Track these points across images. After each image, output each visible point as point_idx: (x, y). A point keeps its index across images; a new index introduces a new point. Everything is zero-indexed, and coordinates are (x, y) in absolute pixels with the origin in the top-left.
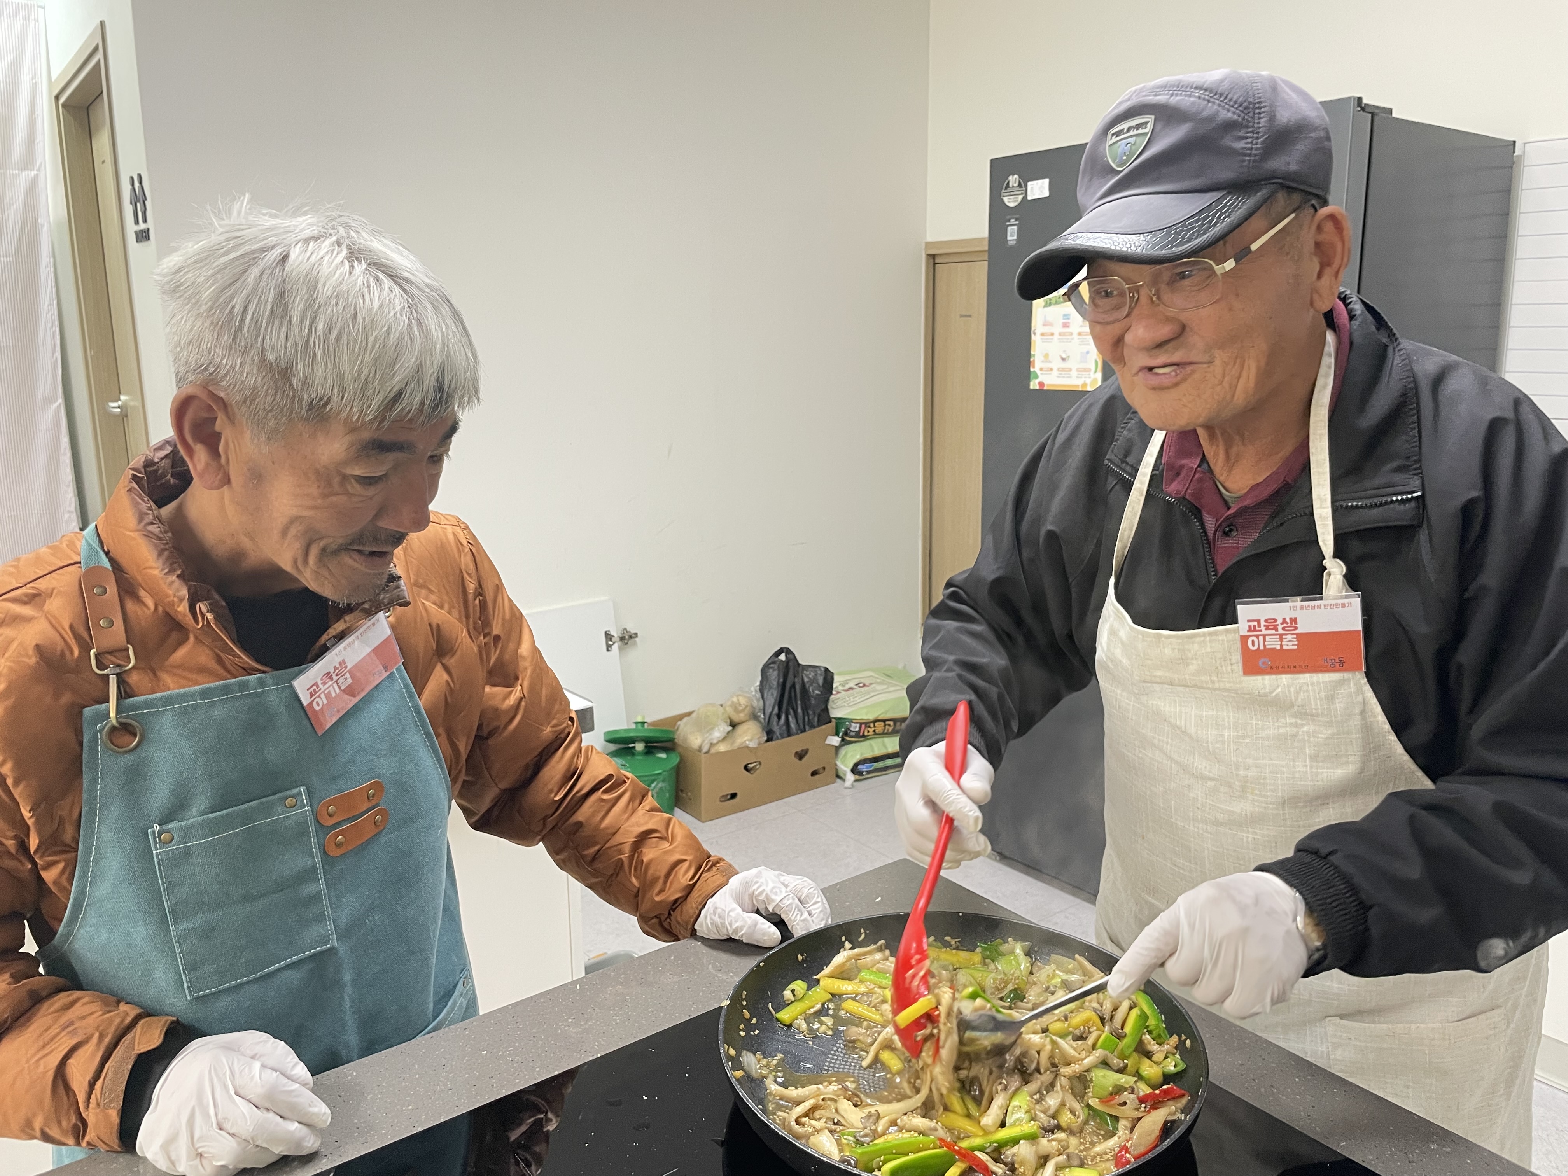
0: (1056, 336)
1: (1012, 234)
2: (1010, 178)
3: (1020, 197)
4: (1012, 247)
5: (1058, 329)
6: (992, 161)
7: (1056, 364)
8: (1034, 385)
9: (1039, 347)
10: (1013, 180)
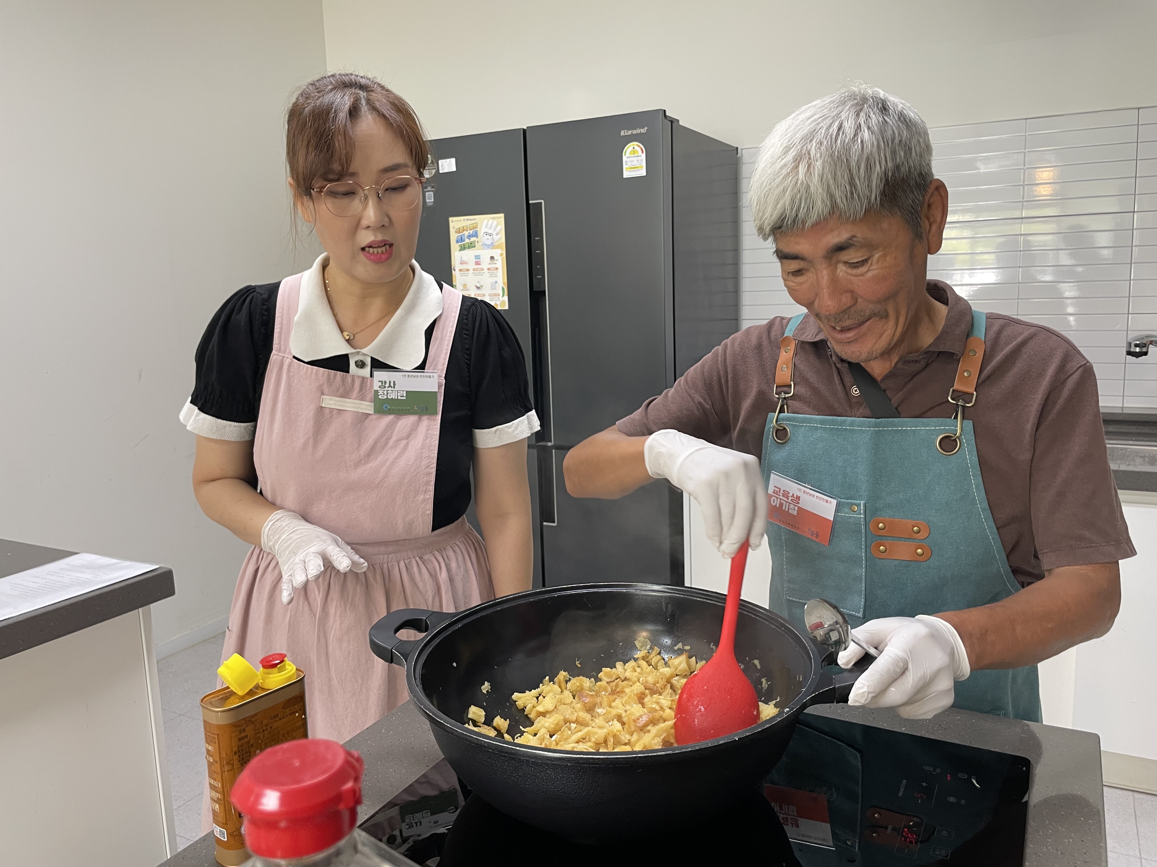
0: (471, 271)
1: (431, 197)
4: (430, 207)
5: (472, 266)
7: (473, 291)
9: (459, 279)
10: (430, 158)
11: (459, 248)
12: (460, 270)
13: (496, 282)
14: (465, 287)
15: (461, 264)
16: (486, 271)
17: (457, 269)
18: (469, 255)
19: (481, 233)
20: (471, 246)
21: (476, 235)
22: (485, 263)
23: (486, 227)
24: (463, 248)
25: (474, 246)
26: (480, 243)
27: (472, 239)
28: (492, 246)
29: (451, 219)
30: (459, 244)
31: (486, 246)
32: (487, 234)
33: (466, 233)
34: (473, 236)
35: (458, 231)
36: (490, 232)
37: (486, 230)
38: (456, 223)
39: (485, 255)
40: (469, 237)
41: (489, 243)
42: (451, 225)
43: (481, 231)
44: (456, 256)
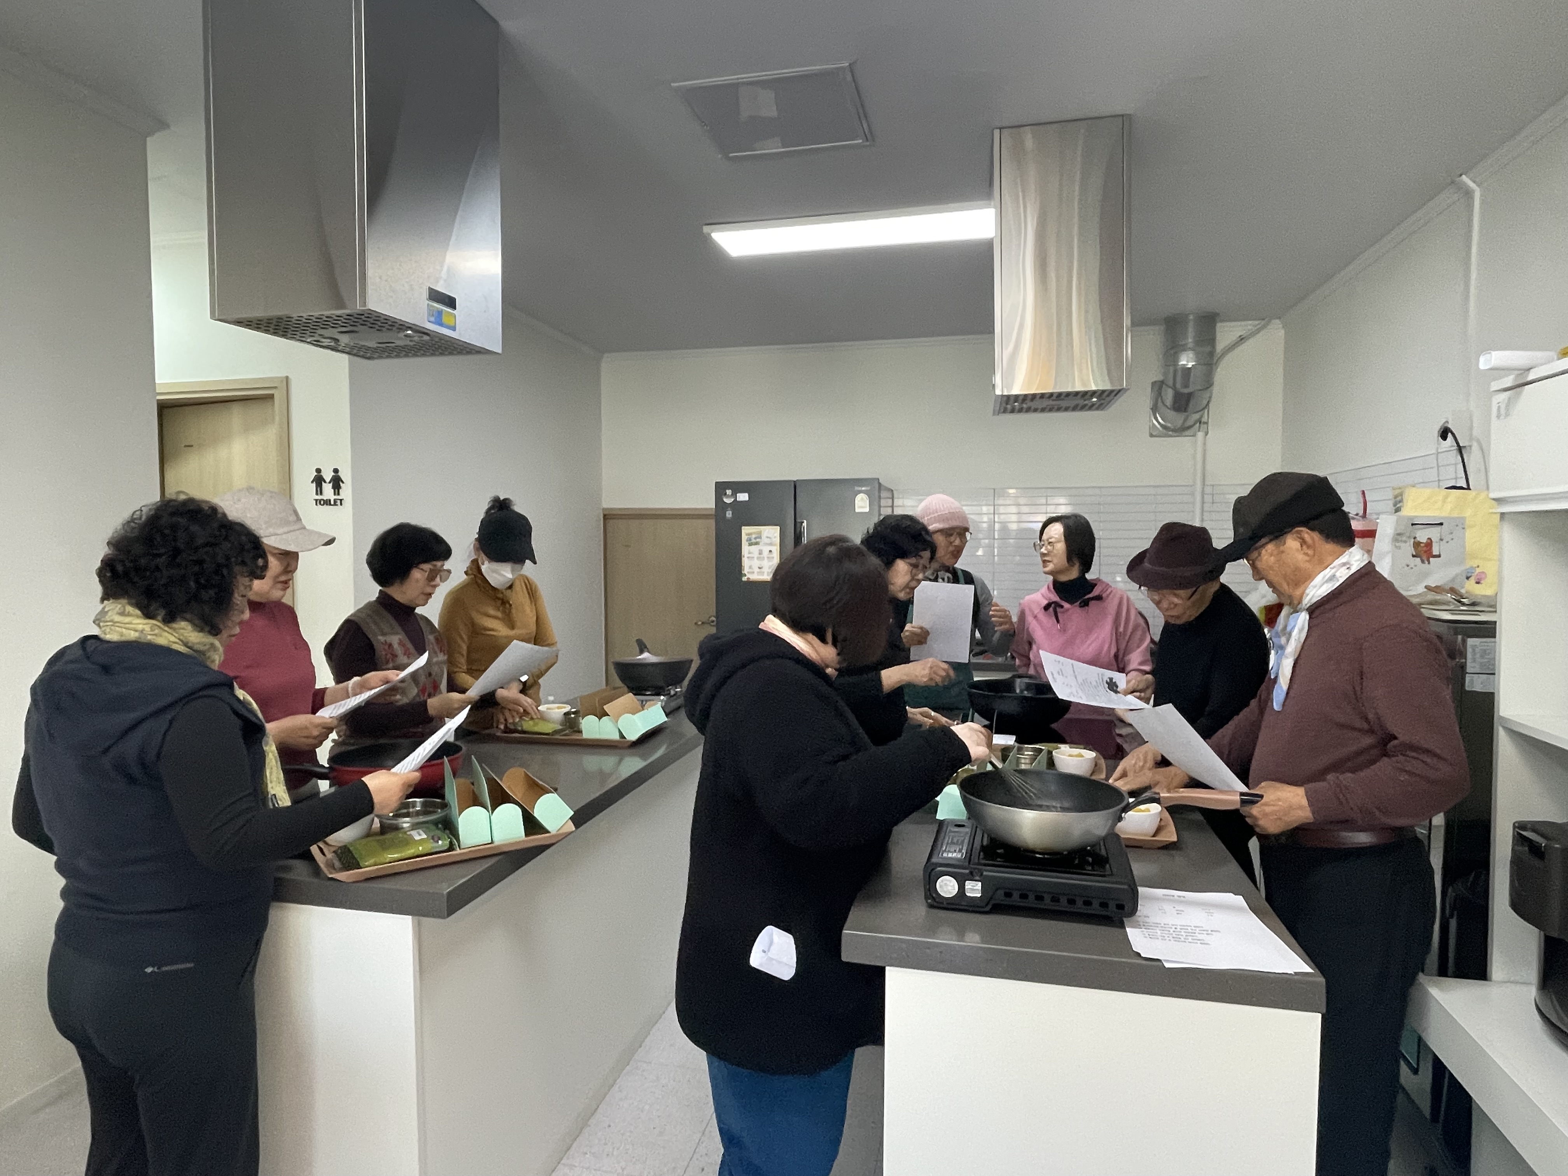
0: (755, 559)
1: (729, 514)
2: (727, 491)
3: (733, 500)
4: (729, 520)
5: (756, 555)
6: (716, 483)
7: (756, 570)
8: (744, 579)
9: (746, 563)
10: (729, 492)
11: (748, 545)
12: (748, 557)
14: (750, 567)
15: (749, 554)
16: (766, 558)
17: (746, 556)
18: (754, 548)
20: (757, 543)
21: (760, 538)
22: (766, 553)
23: (767, 533)
24: (750, 545)
26: (763, 542)
27: (758, 540)
28: (771, 544)
29: (743, 527)
30: (748, 542)
31: (766, 544)
32: (767, 537)
33: (754, 536)
34: (758, 538)
35: (748, 534)
36: (769, 536)
37: (767, 535)
38: (746, 530)
39: (766, 550)
40: (755, 538)
41: (769, 542)
42: (743, 531)
43: (764, 535)
44: (745, 549)
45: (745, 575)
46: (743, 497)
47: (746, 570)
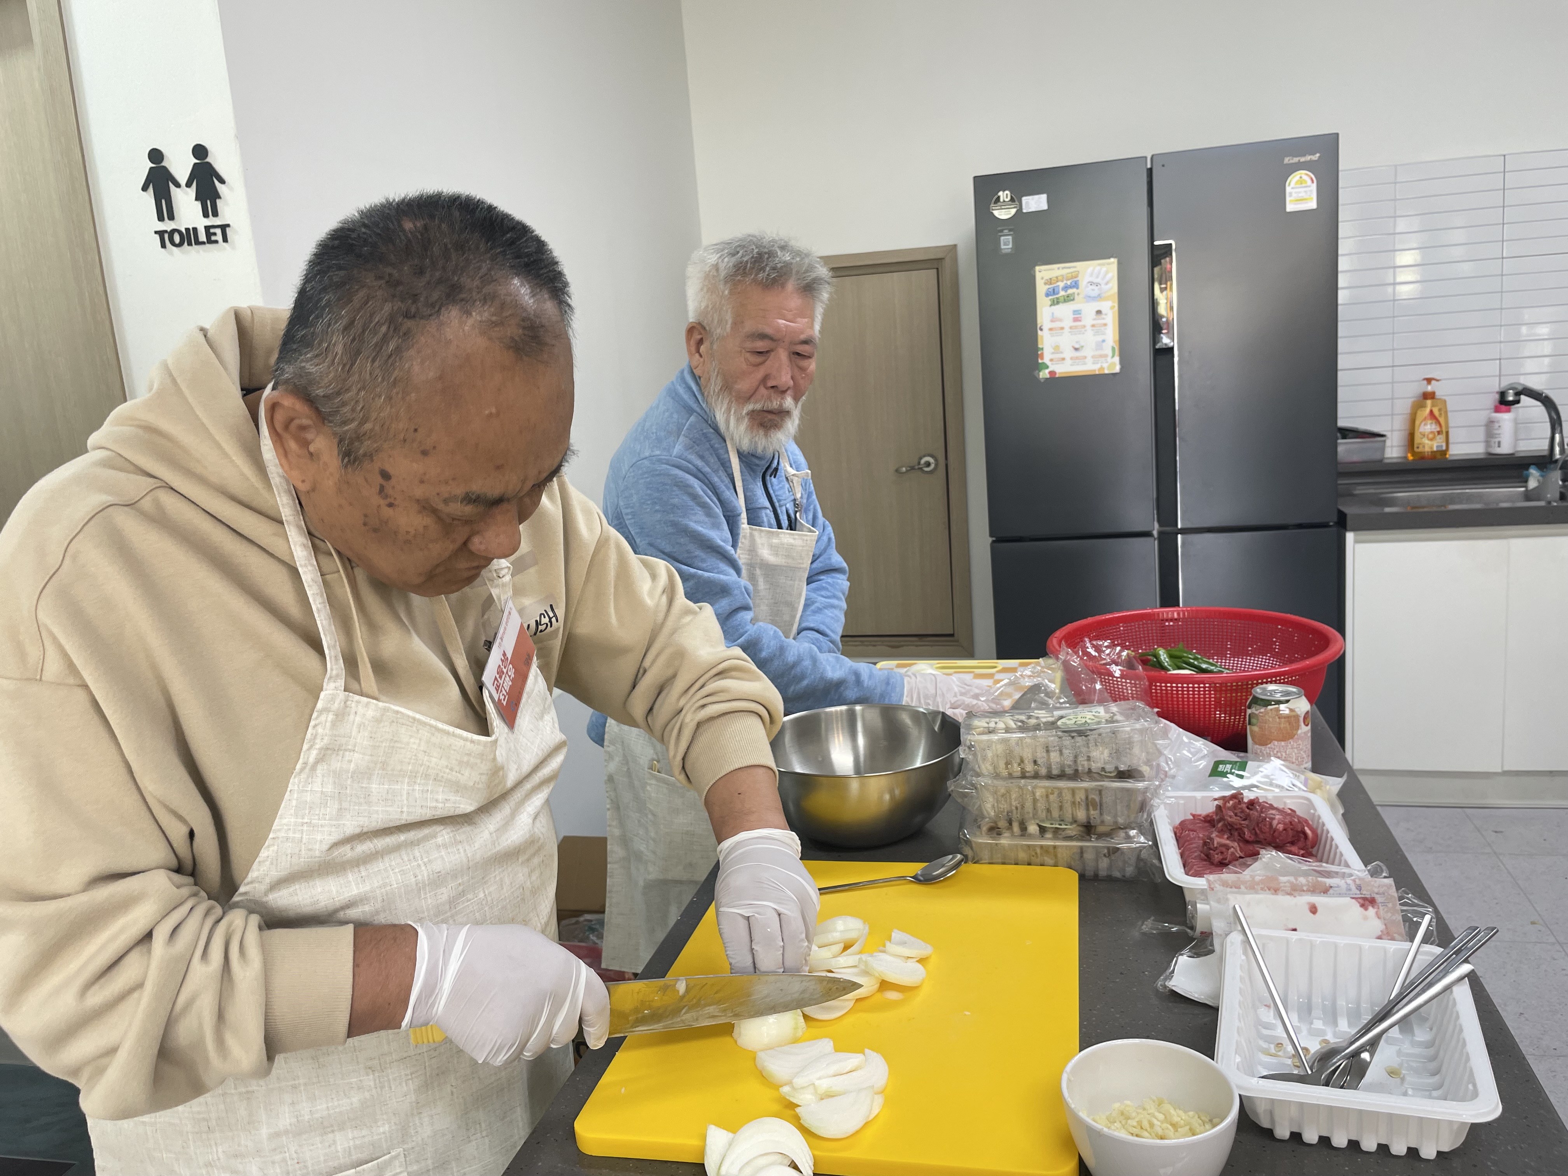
0: (1067, 330)
1: (1006, 243)
2: (1001, 193)
3: (1013, 211)
4: (1007, 255)
5: (1068, 323)
6: (975, 178)
7: (1068, 353)
9: (1047, 341)
10: (1005, 195)
11: (1050, 303)
12: (1051, 329)
13: (1104, 341)
14: (1057, 349)
15: (1052, 321)
16: (1088, 328)
18: (1064, 310)
19: (1083, 283)
20: (1068, 299)
21: (1076, 285)
22: (1089, 317)
23: (1091, 275)
24: (1056, 302)
25: (1073, 300)
26: (1081, 296)
27: (1070, 291)
28: (1099, 298)
29: (1037, 268)
30: (1050, 297)
31: (1089, 298)
32: (1092, 283)
33: (1061, 285)
34: (1071, 287)
35: (1049, 282)
36: (1095, 281)
37: (1091, 279)
38: (1044, 274)
39: (1088, 310)
40: (1066, 288)
41: (1095, 293)
42: (1038, 276)
43: (1083, 282)
44: (1045, 313)
45: (1047, 367)
46: (1036, 203)
47: (1047, 356)
